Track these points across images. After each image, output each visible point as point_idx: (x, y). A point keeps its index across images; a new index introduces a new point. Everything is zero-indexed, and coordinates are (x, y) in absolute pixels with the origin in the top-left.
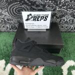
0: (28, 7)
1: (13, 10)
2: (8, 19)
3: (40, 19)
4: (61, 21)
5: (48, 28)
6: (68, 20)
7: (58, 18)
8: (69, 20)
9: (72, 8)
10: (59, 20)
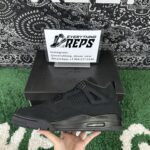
0: (55, 20)
1: (25, 26)
2: (15, 43)
3: (78, 43)
4: (118, 48)
5: (95, 61)
6: (132, 46)
7: (113, 42)
8: (135, 47)
9: (140, 24)
10: (114, 46)
